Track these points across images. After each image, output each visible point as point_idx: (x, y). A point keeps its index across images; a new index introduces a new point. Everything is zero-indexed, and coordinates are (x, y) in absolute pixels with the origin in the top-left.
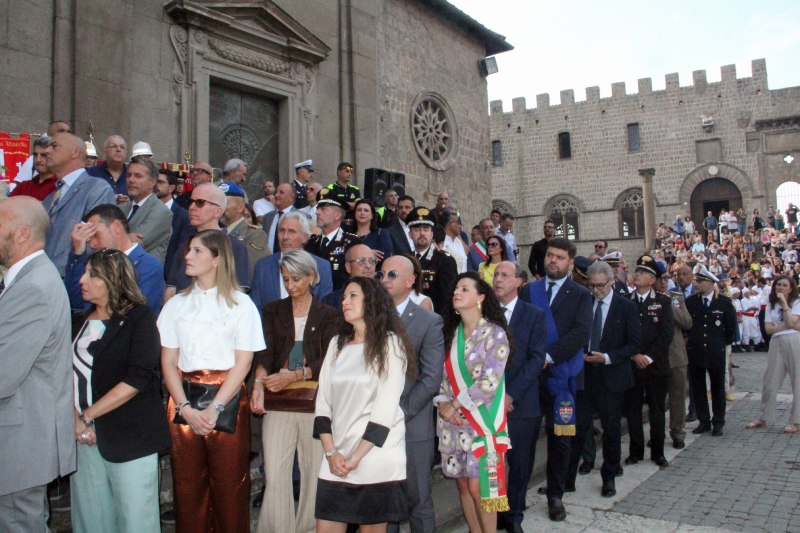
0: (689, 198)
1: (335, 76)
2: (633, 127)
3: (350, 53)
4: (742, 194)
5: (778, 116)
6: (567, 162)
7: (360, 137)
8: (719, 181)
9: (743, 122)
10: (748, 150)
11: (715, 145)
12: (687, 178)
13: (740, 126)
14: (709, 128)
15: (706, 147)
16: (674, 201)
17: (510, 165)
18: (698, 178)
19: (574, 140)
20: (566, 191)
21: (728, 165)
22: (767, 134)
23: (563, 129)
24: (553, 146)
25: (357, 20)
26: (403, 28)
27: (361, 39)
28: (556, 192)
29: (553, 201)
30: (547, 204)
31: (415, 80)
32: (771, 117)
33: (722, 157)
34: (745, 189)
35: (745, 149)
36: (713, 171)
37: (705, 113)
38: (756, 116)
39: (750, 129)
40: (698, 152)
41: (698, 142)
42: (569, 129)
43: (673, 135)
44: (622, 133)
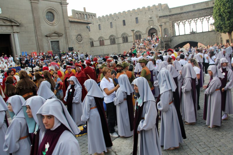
0: (148, 32)
1: (65, 36)
2: (137, 18)
3: (66, 33)
4: (157, 31)
5: (163, 15)
6: (125, 26)
7: (69, 43)
8: (153, 29)
9: (157, 16)
10: (158, 22)
11: (152, 21)
12: (147, 28)
13: (156, 17)
14: (151, 18)
15: (150, 22)
16: (145, 33)
17: (114, 27)
18: (149, 28)
19: (126, 21)
20: (125, 32)
21: (155, 25)
22: (161, 19)
23: (124, 19)
24: (122, 23)
25: (67, 29)
26: (73, 26)
27: (67, 31)
28: (123, 33)
29: (122, 34)
30: (122, 35)
31: (76, 33)
32: (162, 15)
33: (153, 24)
34: (158, 30)
35: (157, 22)
36: (152, 27)
37: (150, 15)
38: (159, 15)
39: (158, 18)
40: (149, 23)
41: (149, 21)
42: (125, 19)
43: (144, 20)
44: (135, 20)
